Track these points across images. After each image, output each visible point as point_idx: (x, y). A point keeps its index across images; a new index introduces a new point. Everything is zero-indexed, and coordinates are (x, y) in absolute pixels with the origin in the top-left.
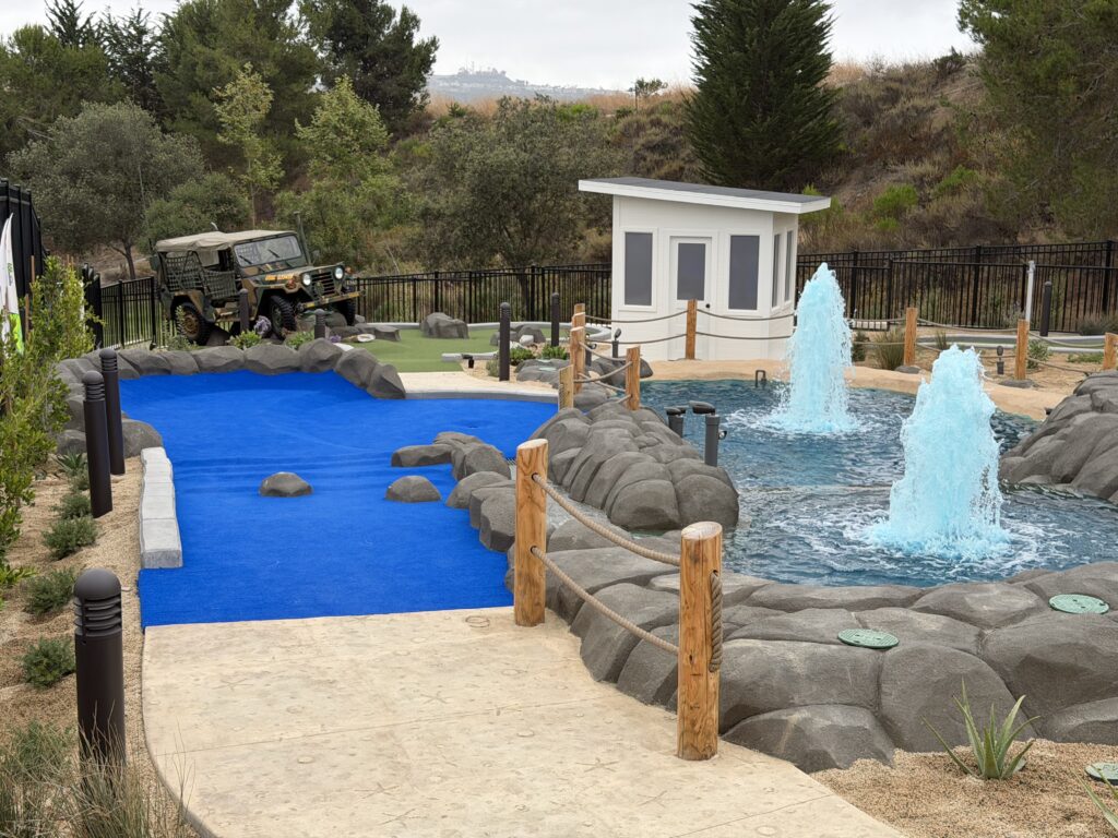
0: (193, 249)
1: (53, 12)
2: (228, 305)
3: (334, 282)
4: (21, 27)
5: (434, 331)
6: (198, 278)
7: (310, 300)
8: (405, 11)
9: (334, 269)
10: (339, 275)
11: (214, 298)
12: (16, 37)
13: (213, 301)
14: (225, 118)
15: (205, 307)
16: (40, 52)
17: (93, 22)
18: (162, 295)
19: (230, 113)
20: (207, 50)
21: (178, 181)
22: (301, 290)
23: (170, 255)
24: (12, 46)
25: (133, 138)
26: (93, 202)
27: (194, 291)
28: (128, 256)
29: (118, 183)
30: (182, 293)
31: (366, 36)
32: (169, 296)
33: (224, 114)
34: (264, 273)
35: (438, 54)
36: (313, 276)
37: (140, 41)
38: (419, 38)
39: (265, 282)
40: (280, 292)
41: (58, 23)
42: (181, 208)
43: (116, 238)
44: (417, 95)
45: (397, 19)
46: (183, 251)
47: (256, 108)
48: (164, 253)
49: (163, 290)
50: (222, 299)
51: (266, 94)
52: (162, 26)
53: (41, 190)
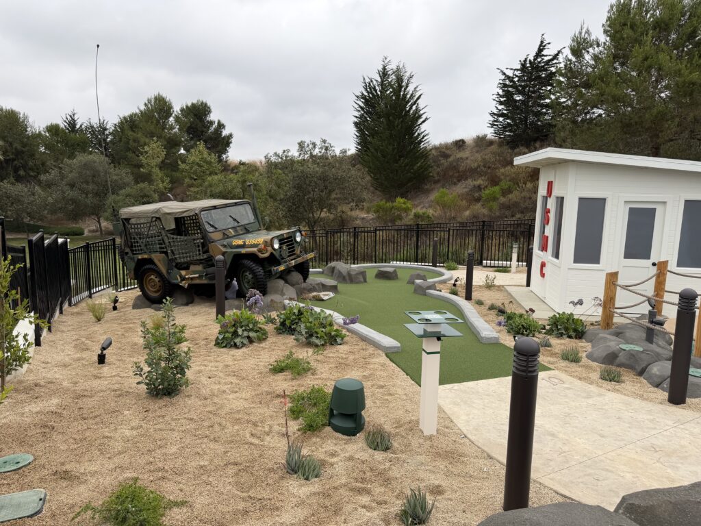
0: (157, 216)
1: (65, 121)
2: (192, 268)
3: (295, 245)
4: (49, 124)
5: (347, 278)
6: (162, 242)
7: (279, 264)
8: (219, 122)
9: (294, 233)
10: (298, 239)
11: (179, 261)
12: (47, 129)
13: (177, 264)
14: (144, 161)
15: (169, 269)
16: (58, 135)
17: (83, 126)
18: (126, 257)
19: (146, 159)
20: (135, 134)
21: (121, 189)
22: (272, 254)
23: (133, 221)
24: (45, 132)
25: (101, 169)
26: (81, 197)
27: (158, 254)
28: (99, 222)
29: (94, 189)
30: (146, 256)
31: (202, 132)
32: (132, 259)
33: (144, 159)
34: (229, 237)
35: (233, 140)
36: (280, 241)
37: (104, 133)
38: (225, 133)
39: (232, 247)
40: (252, 257)
41: (67, 127)
42: (124, 200)
43: (93, 214)
44: (224, 156)
45: (216, 124)
46: (147, 217)
47: (158, 157)
48: (128, 220)
49: (127, 253)
50: (187, 262)
51: (163, 151)
52: (113, 128)
53: (56, 192)
